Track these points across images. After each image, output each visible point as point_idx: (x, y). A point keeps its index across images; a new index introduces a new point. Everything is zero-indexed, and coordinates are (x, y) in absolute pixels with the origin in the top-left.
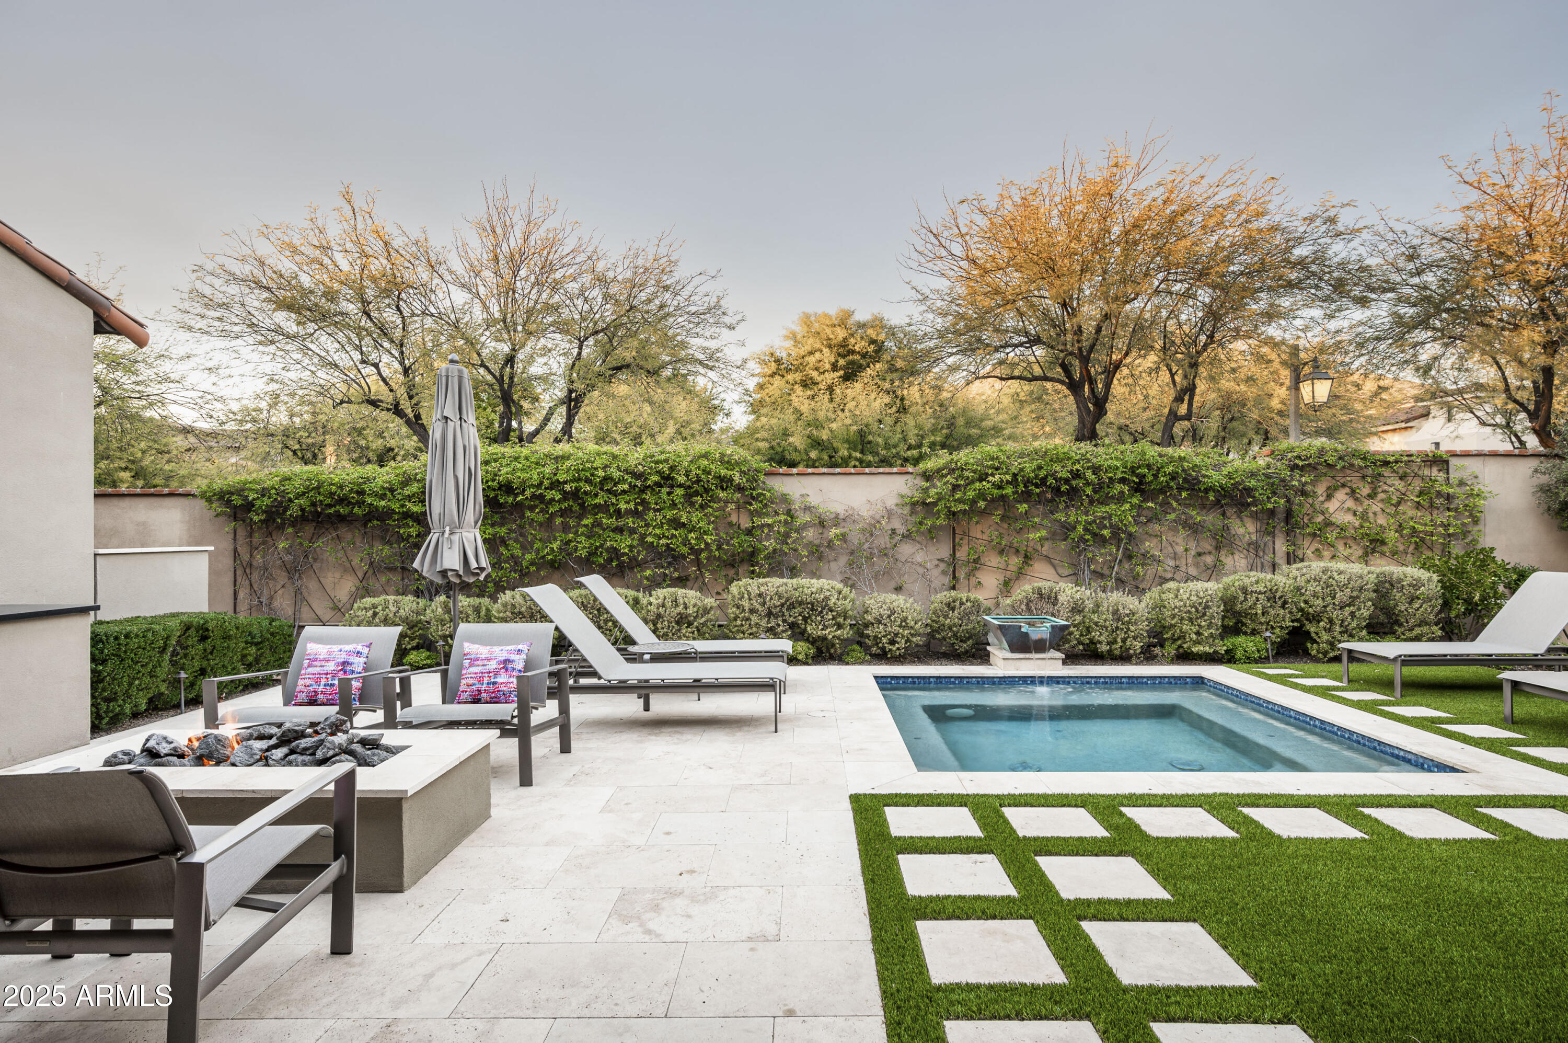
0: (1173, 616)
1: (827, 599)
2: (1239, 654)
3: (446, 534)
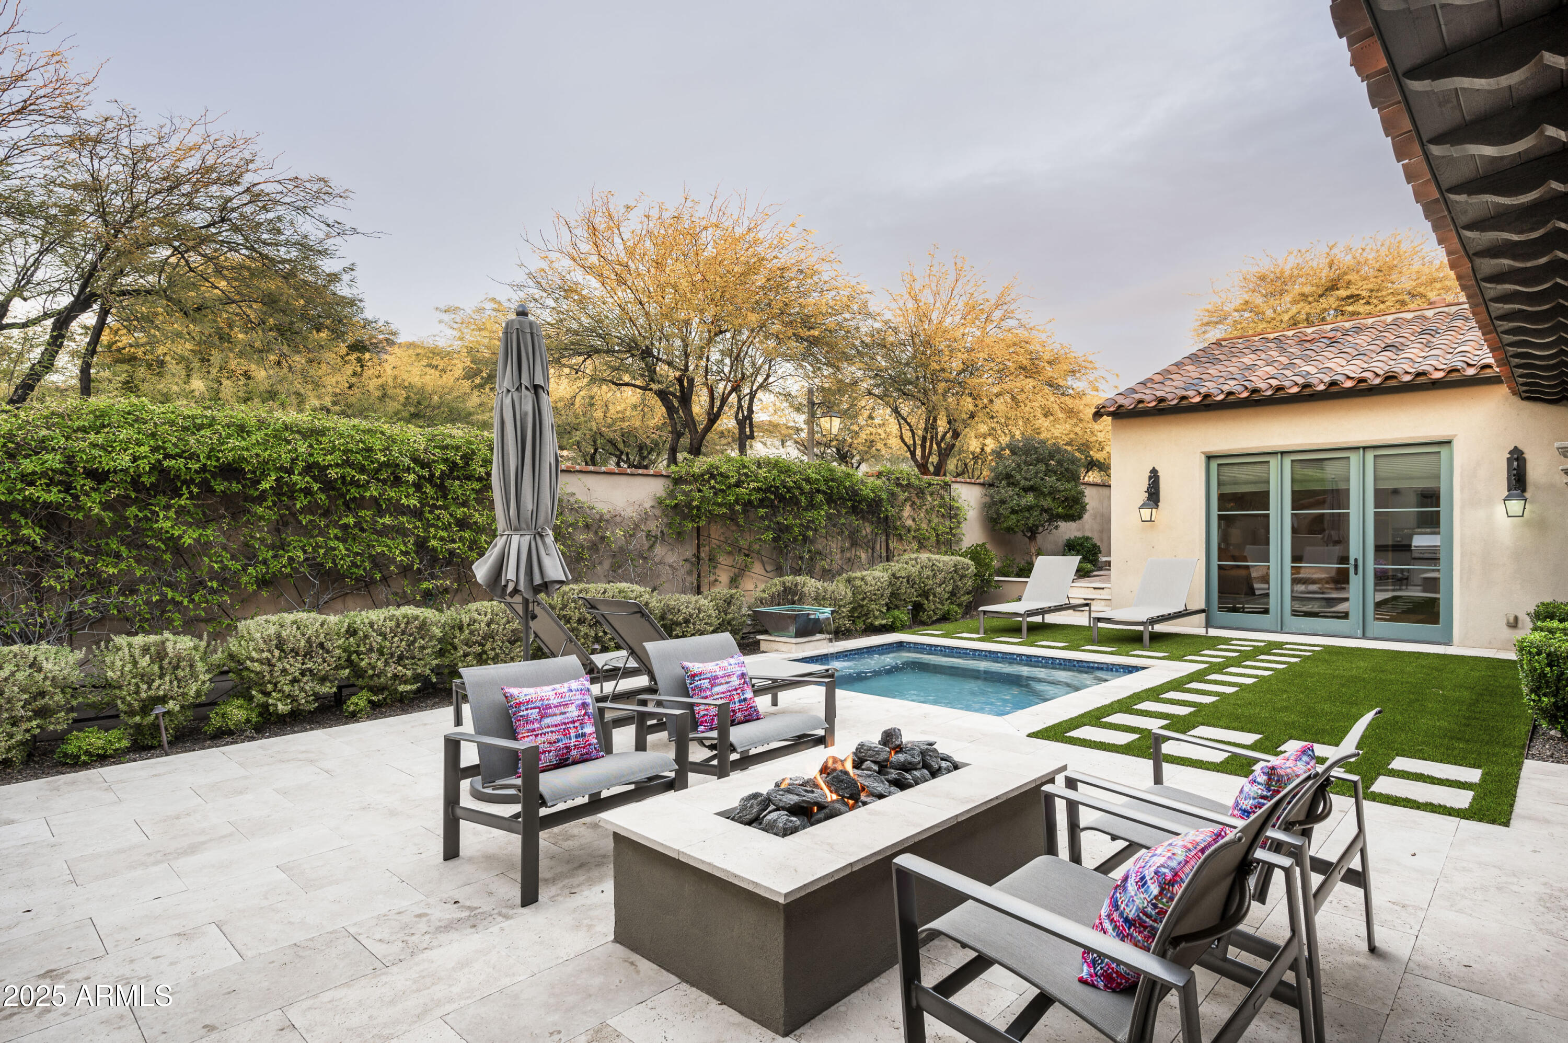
0: (863, 599)
2: (898, 624)
3: (541, 536)
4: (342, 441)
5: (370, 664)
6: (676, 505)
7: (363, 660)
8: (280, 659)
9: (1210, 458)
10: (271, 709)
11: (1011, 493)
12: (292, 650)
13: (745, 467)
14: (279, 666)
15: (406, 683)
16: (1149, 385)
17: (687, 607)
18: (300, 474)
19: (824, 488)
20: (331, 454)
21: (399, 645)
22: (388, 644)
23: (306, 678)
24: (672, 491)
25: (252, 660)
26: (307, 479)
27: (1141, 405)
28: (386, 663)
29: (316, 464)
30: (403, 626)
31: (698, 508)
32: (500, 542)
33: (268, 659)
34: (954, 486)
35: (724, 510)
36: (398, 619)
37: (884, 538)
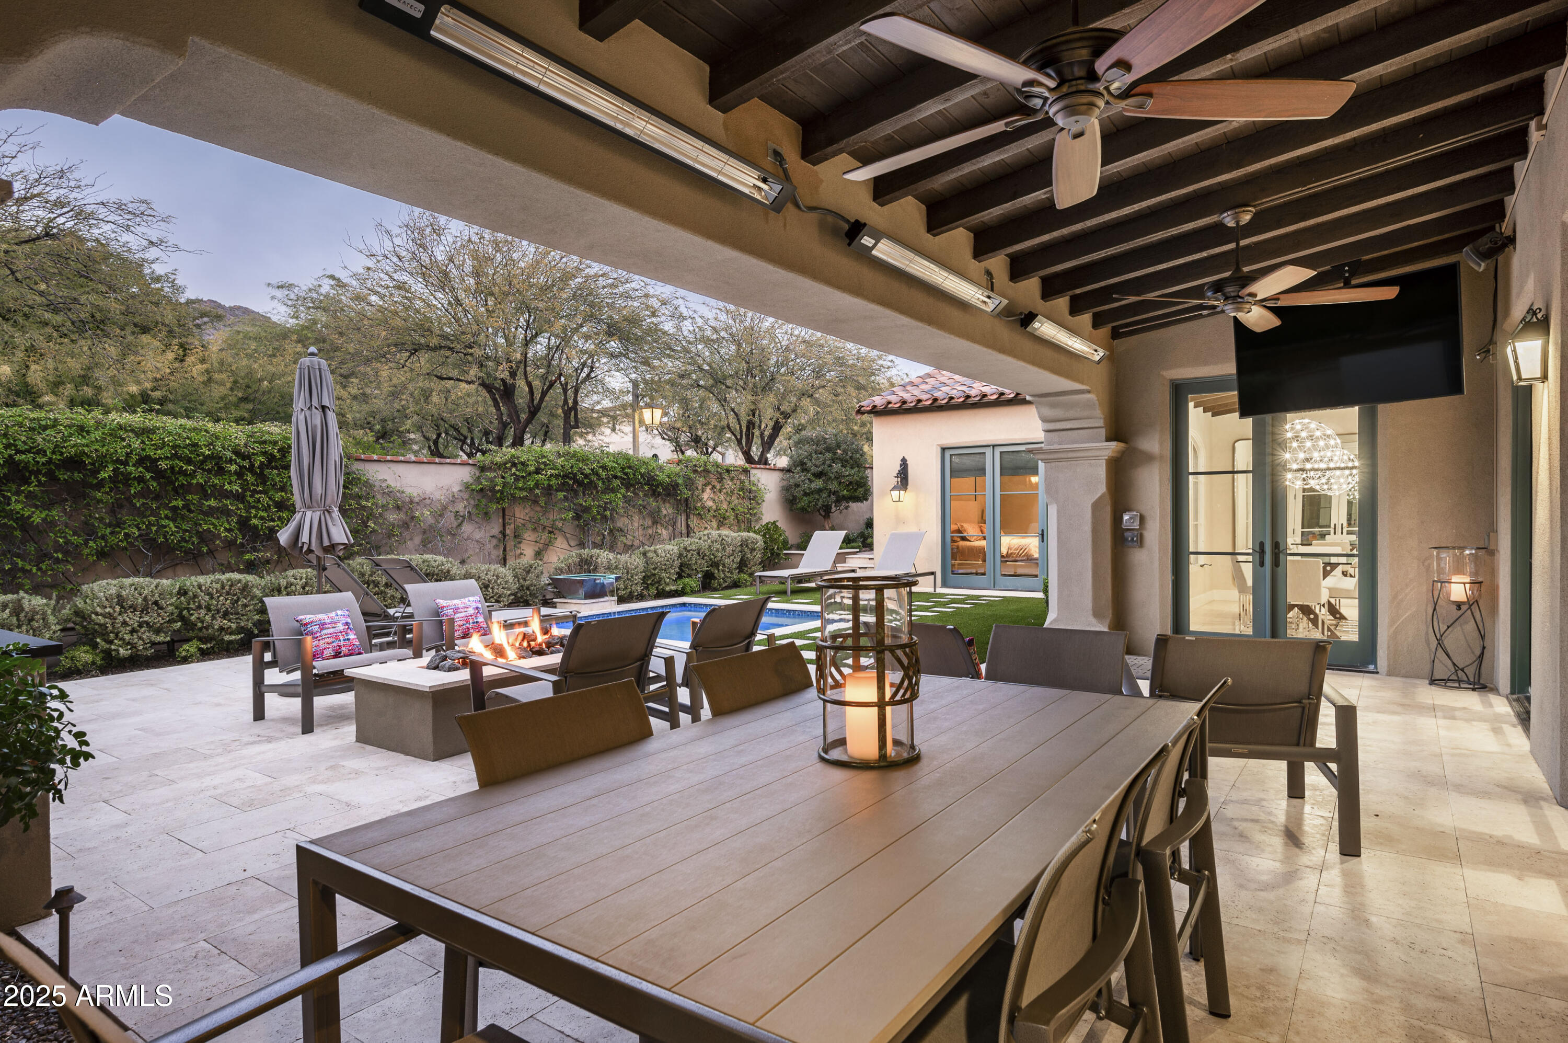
0: (655, 569)
1: (448, 571)
2: (688, 589)
3: (329, 512)
4: (171, 438)
5: (198, 618)
6: (482, 490)
7: (192, 615)
8: (120, 614)
9: (943, 450)
10: (114, 653)
11: (803, 478)
12: (130, 607)
13: (543, 457)
14: (120, 619)
15: (231, 634)
16: (909, 388)
17: (486, 574)
18: (134, 465)
19: (619, 474)
20: (161, 449)
21: (224, 602)
22: (214, 602)
23: (143, 629)
24: (479, 478)
25: (97, 614)
26: (141, 469)
27: (890, 406)
28: (213, 618)
29: (148, 457)
30: (227, 588)
31: (502, 492)
32: (298, 516)
33: (109, 613)
34: (753, 472)
35: (525, 494)
36: (223, 582)
37: (684, 517)
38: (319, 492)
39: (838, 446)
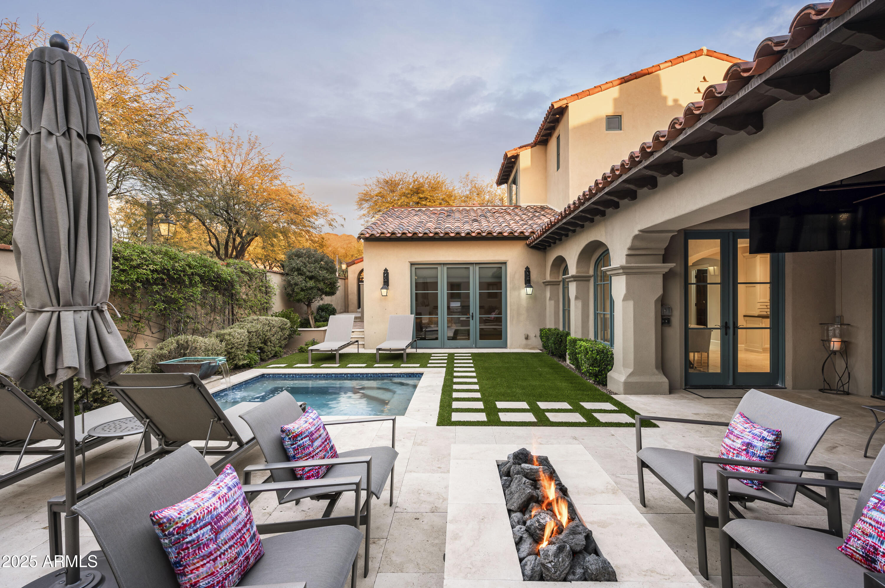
0: (232, 348)
2: (254, 363)
11: (301, 279)
19: (200, 272)
27: (382, 235)
34: (268, 274)
37: (230, 306)
38: (88, 278)
39: (322, 260)
